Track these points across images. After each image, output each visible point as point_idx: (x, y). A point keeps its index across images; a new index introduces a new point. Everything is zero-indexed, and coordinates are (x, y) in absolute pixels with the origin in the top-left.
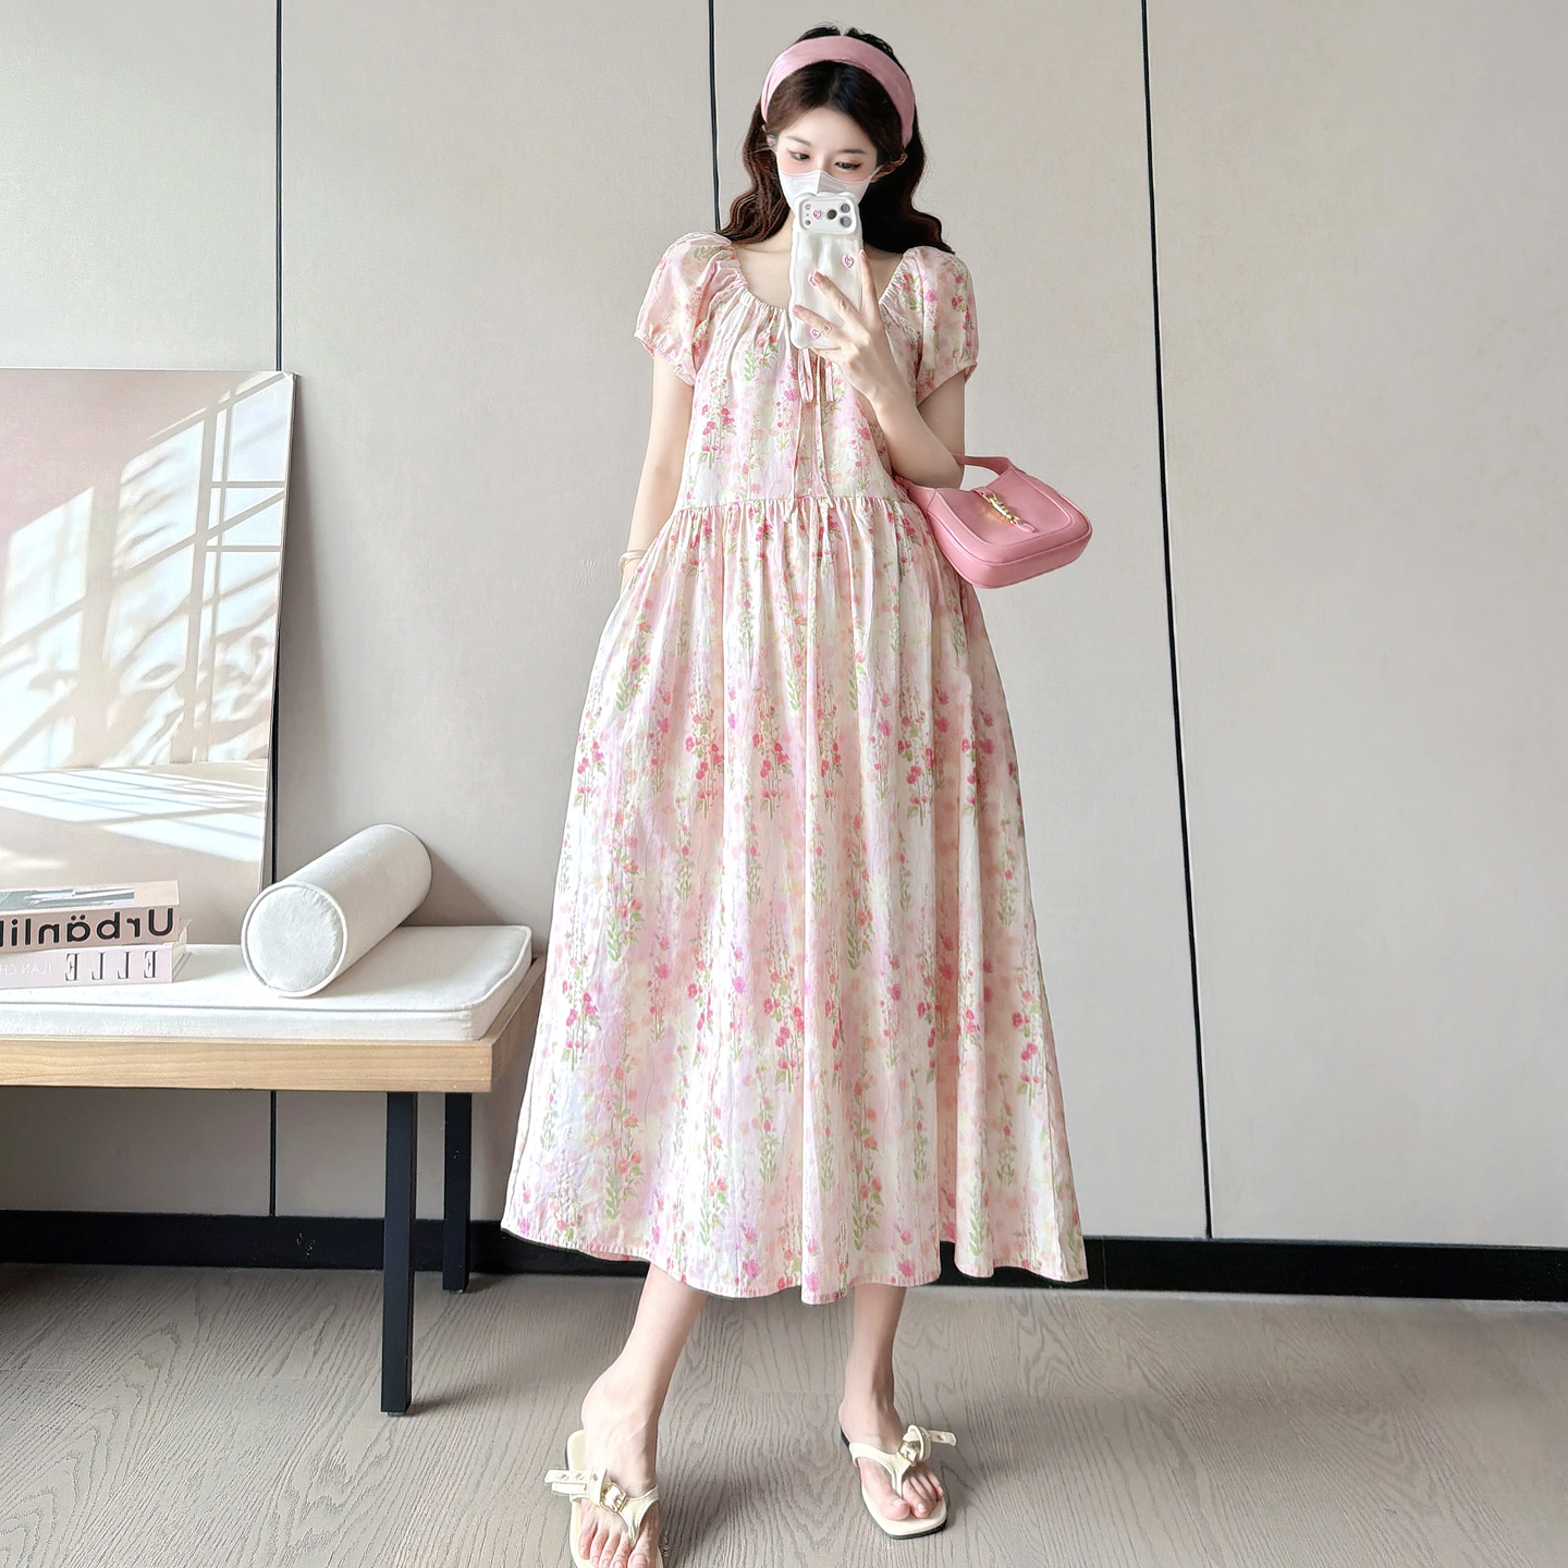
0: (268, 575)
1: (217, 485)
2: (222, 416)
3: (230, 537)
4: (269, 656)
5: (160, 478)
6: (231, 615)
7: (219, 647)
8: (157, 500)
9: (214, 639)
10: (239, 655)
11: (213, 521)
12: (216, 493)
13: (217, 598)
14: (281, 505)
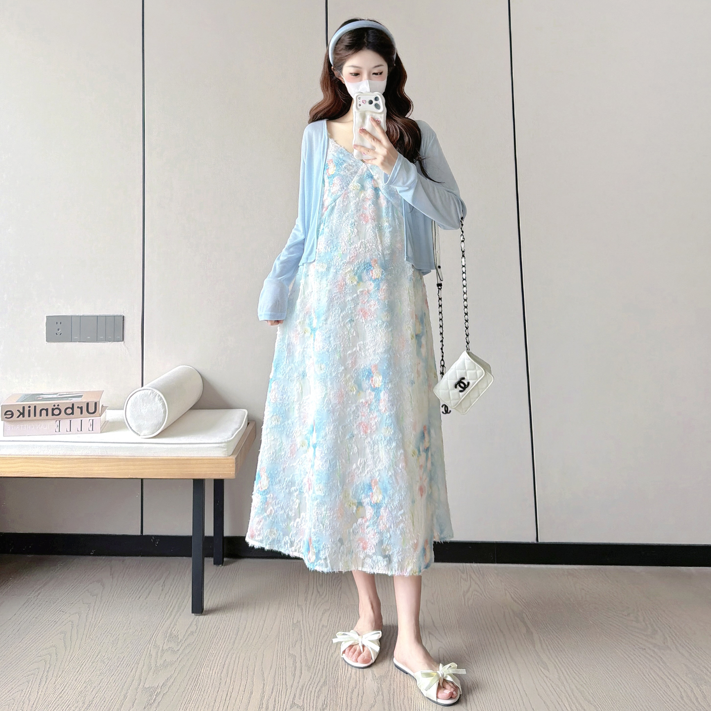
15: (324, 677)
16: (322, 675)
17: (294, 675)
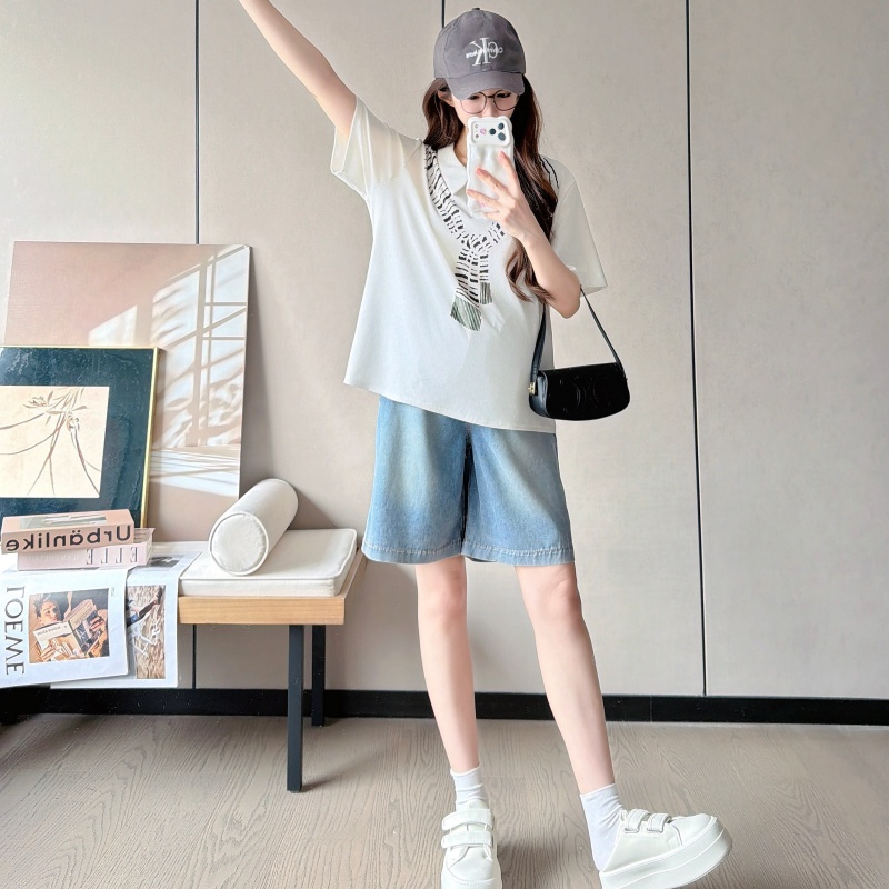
0: (239, 352)
1: (208, 304)
2: (210, 268)
3: (216, 332)
4: (240, 394)
5: (176, 300)
6: (217, 373)
7: (211, 391)
8: (173, 313)
9: (209, 386)
10: (223, 394)
11: (206, 324)
12: (207, 309)
13: (210, 364)
14: (245, 315)
15: (429, 875)
16: (426, 873)
17: (391, 872)
